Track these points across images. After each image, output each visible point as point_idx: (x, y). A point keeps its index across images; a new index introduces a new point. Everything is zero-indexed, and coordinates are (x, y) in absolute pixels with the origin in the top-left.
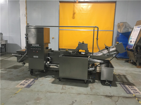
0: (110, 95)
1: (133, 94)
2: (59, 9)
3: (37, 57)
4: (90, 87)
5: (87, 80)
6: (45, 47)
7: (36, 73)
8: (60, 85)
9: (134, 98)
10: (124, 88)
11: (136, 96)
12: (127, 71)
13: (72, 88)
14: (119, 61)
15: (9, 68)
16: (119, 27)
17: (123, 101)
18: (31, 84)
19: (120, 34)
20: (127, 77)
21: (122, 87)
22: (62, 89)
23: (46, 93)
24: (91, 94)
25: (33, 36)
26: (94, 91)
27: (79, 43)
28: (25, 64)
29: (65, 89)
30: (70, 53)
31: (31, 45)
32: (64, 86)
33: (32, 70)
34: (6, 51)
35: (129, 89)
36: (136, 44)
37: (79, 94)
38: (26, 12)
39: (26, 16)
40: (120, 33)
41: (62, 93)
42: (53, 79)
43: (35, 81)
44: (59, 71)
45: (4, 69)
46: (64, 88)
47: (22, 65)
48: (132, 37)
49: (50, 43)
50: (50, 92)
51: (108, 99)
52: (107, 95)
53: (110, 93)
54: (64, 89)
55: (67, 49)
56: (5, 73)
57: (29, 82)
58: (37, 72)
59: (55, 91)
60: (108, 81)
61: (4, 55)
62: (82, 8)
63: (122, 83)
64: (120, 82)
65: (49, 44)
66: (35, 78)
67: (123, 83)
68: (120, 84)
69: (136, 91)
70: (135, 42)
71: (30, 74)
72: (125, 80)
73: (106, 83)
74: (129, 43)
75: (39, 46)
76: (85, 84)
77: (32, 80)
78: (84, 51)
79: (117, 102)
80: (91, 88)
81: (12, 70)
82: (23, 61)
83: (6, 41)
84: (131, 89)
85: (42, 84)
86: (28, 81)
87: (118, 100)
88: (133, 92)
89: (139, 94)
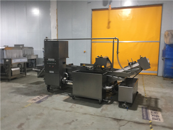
1: (150, 120)
3: (53, 72)
4: (103, 109)
5: (102, 99)
7: (54, 90)
8: (70, 103)
9: (148, 124)
10: (144, 112)
11: (153, 123)
12: (165, 93)
13: (81, 107)
14: (166, 81)
15: (31, 84)
16: (165, 36)
18: (43, 100)
20: (159, 101)
21: (143, 112)
22: (71, 107)
23: (52, 110)
24: (98, 115)
26: (104, 112)
29: (74, 108)
30: (87, 69)
32: (75, 104)
37: (86, 114)
38: (57, 23)
39: (57, 28)
41: (68, 111)
42: (68, 97)
43: (48, 97)
45: (26, 84)
46: (73, 106)
50: (56, 109)
53: (122, 116)
56: (25, 88)
57: (42, 98)
58: (56, 89)
59: (62, 108)
60: (126, 103)
64: (144, 105)
66: (49, 95)
67: (148, 107)
68: (142, 108)
71: (47, 91)
72: (153, 104)
73: (123, 105)
75: (54, 60)
76: (98, 105)
77: (46, 96)
79: (123, 126)
81: (33, 85)
85: (53, 101)
87: (126, 124)
88: (153, 118)
89: (159, 121)
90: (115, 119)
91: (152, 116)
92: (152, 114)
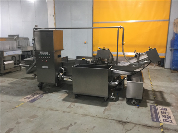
1: (160, 123)
5: (107, 97)
6: (56, 55)
9: (159, 128)
11: (164, 126)
13: (81, 106)
14: (174, 74)
16: (175, 25)
17: (139, 131)
19: (176, 36)
23: (47, 110)
31: (39, 52)
35: (160, 114)
38: (55, 11)
40: (176, 34)
41: (66, 112)
42: (66, 95)
50: (52, 110)
52: (122, 120)
53: (128, 117)
54: (70, 107)
55: (84, 57)
68: (150, 107)
69: (169, 119)
75: (48, 53)
79: (129, 131)
84: (163, 115)
87: (133, 128)
89: (171, 123)
91: (163, 117)
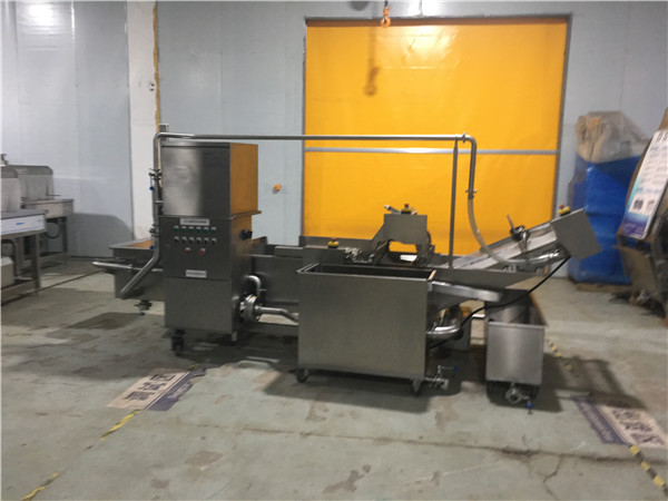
0: (525, 448)
1: (631, 446)
2: (305, 54)
3: (203, 274)
4: (438, 413)
5: (422, 378)
6: (236, 231)
7: (196, 348)
8: (300, 400)
9: (633, 461)
10: (593, 416)
11: (646, 455)
12: (616, 339)
13: (352, 413)
14: (587, 294)
15: (80, 325)
16: (583, 133)
17: (581, 475)
18: (175, 395)
19: (589, 170)
20: (614, 370)
21: (585, 414)
22: (311, 417)
23: (239, 434)
24: (436, 440)
25: (187, 181)
26: (451, 428)
27: (390, 212)
28: (150, 305)
29: (324, 419)
30: (346, 258)
31: (177, 220)
32: (319, 404)
33: (180, 332)
34: (65, 249)
35: (616, 421)
36: (664, 218)
37: (385, 440)
38: (157, 69)
39: (155, 88)
40: (589, 164)
41: (308, 434)
42: (273, 375)
43: (191, 380)
44: (296, 338)
45: (57, 329)
46: (319, 413)
47: (137, 310)
48: (643, 181)
49: (260, 212)
50: (258, 430)
51: (511, 466)
52: (511, 445)
53: (524, 438)
54: (316, 416)
55: (334, 241)
56: (64, 345)
57: (164, 384)
58: (204, 344)
59: (277, 425)
60: (518, 385)
61: (58, 264)
62: (410, 48)
63: (587, 394)
64: (576, 390)
65: (255, 218)
66: (191, 370)
67: (592, 395)
69: (649, 433)
70: (654, 206)
71: (172, 352)
72: (599, 382)
73: (508, 395)
74: (631, 209)
75: (208, 224)
76: (411, 399)
77: (179, 376)
78: (412, 248)
79: (553, 478)
80: (438, 416)
81: (94, 332)
82: (140, 292)
83: (69, 203)
84: (624, 421)
85: (224, 396)
86: (160, 383)
87: (558, 468)
88: (634, 436)
89: (658, 445)
90: (509, 452)
91: (628, 428)
92: (621, 423)
